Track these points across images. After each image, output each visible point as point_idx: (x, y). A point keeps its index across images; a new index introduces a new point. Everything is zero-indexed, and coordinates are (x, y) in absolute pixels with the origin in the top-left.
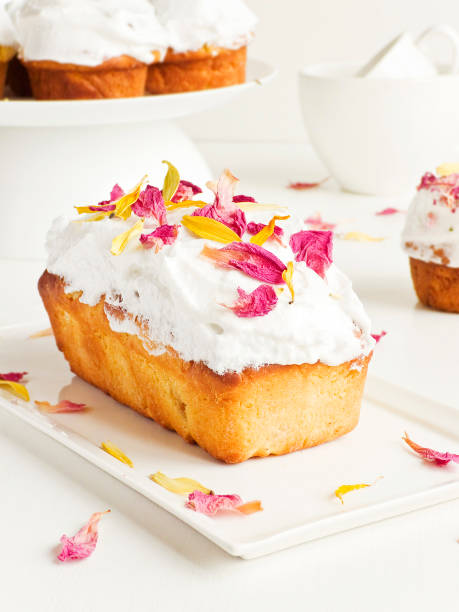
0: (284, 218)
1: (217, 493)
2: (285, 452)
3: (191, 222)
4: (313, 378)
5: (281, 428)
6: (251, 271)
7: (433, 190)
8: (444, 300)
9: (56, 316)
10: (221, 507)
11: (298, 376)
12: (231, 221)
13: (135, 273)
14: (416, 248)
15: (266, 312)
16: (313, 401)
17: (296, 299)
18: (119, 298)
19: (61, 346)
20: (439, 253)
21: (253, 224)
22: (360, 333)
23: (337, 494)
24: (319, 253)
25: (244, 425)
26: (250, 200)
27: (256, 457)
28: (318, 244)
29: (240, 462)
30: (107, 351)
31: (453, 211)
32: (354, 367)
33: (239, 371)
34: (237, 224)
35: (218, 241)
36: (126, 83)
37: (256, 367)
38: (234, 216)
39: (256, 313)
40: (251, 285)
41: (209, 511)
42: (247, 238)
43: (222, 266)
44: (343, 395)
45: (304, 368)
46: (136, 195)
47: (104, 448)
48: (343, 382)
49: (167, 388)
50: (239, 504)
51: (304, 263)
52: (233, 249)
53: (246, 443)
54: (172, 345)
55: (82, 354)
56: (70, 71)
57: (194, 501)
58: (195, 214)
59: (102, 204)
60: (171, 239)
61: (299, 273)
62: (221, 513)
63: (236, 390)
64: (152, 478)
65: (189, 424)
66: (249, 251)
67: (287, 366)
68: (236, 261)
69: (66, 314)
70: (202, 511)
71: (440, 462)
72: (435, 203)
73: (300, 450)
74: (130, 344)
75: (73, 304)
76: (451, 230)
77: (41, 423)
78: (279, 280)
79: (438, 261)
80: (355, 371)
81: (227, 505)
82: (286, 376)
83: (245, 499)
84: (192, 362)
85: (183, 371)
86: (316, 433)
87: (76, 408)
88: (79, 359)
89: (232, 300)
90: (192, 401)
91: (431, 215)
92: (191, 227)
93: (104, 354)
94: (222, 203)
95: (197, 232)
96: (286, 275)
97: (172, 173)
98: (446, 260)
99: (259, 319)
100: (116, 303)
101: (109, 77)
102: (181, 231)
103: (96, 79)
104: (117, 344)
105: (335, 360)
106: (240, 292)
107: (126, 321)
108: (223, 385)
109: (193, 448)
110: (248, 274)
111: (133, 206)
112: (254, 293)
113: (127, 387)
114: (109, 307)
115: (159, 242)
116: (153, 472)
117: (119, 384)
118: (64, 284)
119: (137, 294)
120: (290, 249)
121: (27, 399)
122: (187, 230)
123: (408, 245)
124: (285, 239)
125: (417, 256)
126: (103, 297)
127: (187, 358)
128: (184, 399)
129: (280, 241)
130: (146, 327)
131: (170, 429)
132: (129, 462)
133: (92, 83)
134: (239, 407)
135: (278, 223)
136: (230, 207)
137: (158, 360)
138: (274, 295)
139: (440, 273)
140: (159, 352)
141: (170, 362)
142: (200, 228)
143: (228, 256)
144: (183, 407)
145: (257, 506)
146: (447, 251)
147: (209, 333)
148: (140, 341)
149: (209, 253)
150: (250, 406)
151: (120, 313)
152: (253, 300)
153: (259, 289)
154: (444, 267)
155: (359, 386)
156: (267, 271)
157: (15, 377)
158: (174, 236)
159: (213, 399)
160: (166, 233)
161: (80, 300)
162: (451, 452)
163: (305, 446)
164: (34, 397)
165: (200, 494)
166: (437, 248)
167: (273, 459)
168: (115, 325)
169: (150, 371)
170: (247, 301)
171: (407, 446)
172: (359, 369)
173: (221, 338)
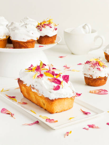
0: (61, 73)
1: (50, 119)
2: (61, 112)
3: (46, 74)
4: (66, 100)
5: (61, 108)
6: (56, 83)
7: (89, 64)
8: (92, 84)
9: (21, 87)
10: (51, 121)
11: (63, 100)
12: (52, 73)
13: (36, 82)
14: (86, 75)
15: (58, 90)
16: (66, 104)
17: (63, 87)
18: (33, 86)
19: (21, 92)
20: (91, 76)
21: (56, 74)
22: (73, 92)
23: (70, 119)
24: (67, 79)
25: (55, 108)
26: (55, 69)
27: (56, 113)
28: (67, 77)
29: (54, 113)
30: (31, 94)
31: (94, 68)
32: (72, 98)
33: (54, 99)
34: (53, 74)
35: (50, 77)
36: (31, 44)
37: (57, 99)
38: (53, 72)
39: (57, 90)
40: (56, 85)
41: (49, 122)
42: (55, 76)
43: (51, 82)
44: (71, 102)
45: (64, 99)
46: (36, 67)
47: (31, 111)
48: (70, 100)
49: (41, 101)
50: (54, 121)
51: (64, 81)
52: (53, 79)
53: (55, 111)
54: (43, 94)
55: (26, 94)
56: (21, 42)
57: (47, 120)
58: (46, 72)
59: (29, 68)
60: (42, 76)
61: (64, 82)
62: (51, 122)
63: (53, 102)
64: (40, 116)
65: (45, 107)
66: (55, 79)
67: (62, 98)
68: (53, 81)
69: (23, 87)
70: (48, 122)
71: (86, 114)
72: (90, 67)
73: (63, 111)
74: (35, 94)
75: (25, 86)
76: (93, 72)
77: (19, 106)
78: (60, 84)
79: (91, 77)
80: (72, 99)
81: (52, 121)
82: (61, 100)
83: (55, 120)
84: (46, 97)
85: (45, 99)
86: (66, 109)
87: (25, 103)
88: (25, 94)
89: (53, 88)
90: (46, 103)
91: (89, 69)
92: (45, 74)
93: (30, 94)
94: (51, 70)
95: (47, 75)
96: (61, 83)
97: (41, 62)
98: (92, 77)
99: (57, 91)
100: (33, 87)
101: (28, 44)
102: (44, 75)
103: (26, 44)
104: (33, 93)
105: (69, 97)
106: (54, 86)
107: (35, 90)
108: (51, 101)
109: (46, 111)
110: (55, 83)
111: (35, 70)
112: (56, 86)
113: (34, 100)
114: (32, 87)
115: (40, 77)
116: (40, 115)
117: (33, 99)
118: (23, 82)
119: (37, 85)
120: (62, 78)
121: (17, 102)
122: (45, 75)
123: (85, 74)
124: (61, 77)
125: (86, 76)
126: (30, 85)
127: (45, 97)
128: (44, 103)
129: (60, 77)
130: (38, 91)
131: (42, 107)
132: (35, 113)
133: (25, 45)
134: (54, 105)
135: (60, 74)
136: (52, 70)
137: (40, 96)
138: (60, 87)
139: (91, 79)
140: (40, 95)
141: (42, 97)
142: (47, 74)
143: (52, 80)
144: (44, 104)
145: (57, 121)
146: (93, 76)
147: (49, 93)
148: (37, 93)
149: (49, 79)
150: (55, 105)
151: (34, 88)
152: (56, 88)
153: (57, 86)
154: (92, 78)
155: (73, 101)
156: (58, 82)
157: (14, 97)
158: (43, 76)
159: (49, 104)
160: (41, 75)
161: (26, 85)
162: (88, 112)
163: (64, 111)
164: (18, 101)
165: (48, 119)
166: (90, 75)
167: (59, 113)
168: (33, 90)
169: (39, 98)
170: (55, 88)
171: (81, 111)
172: (73, 98)
173: (51, 94)
